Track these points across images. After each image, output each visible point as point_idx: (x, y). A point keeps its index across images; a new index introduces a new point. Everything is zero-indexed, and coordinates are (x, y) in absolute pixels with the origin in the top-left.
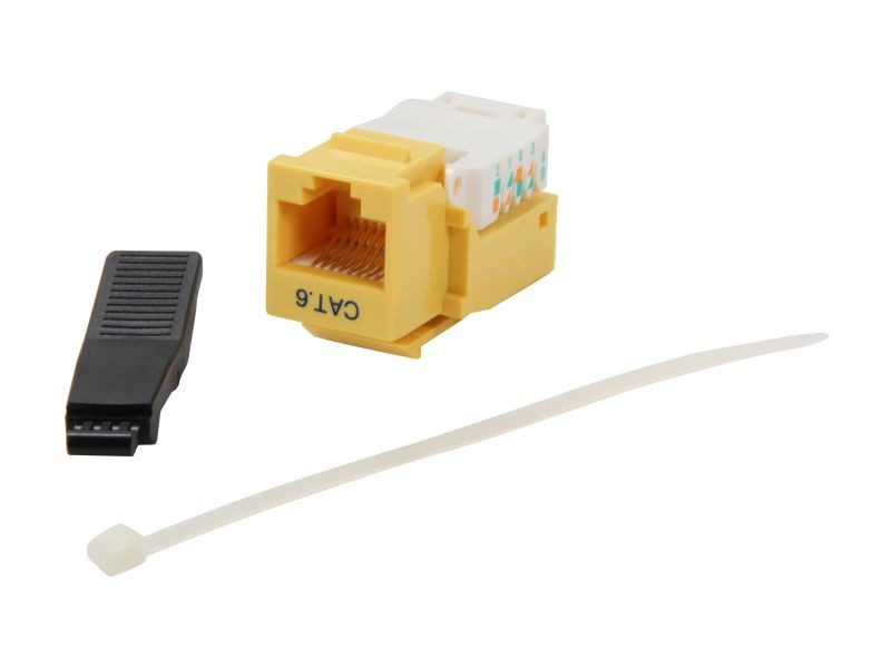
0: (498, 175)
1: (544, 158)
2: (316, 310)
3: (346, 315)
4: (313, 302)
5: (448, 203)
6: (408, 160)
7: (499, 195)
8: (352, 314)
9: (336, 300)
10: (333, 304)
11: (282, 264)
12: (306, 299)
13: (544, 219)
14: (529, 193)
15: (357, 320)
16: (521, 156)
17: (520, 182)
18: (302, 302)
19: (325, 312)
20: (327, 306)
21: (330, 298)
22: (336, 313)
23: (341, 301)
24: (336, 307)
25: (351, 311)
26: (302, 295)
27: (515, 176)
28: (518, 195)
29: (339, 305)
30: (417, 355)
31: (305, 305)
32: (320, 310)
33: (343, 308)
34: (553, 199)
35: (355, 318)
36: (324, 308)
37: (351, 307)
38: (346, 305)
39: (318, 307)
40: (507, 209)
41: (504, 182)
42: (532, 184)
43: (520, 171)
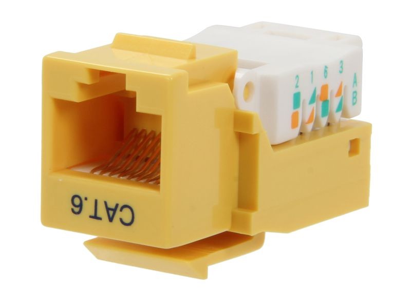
0: (297, 87)
1: (356, 81)
2: (91, 217)
3: (121, 220)
4: (88, 208)
5: (237, 107)
6: (193, 57)
7: (300, 110)
8: (127, 219)
9: (112, 205)
10: (108, 209)
11: (57, 170)
12: (81, 206)
13: (354, 146)
14: (338, 116)
15: (133, 225)
16: (326, 71)
17: (326, 102)
18: (77, 210)
19: (100, 219)
20: (102, 212)
21: (106, 203)
22: (111, 219)
23: (117, 205)
24: (111, 213)
25: (126, 215)
26: (77, 201)
27: (318, 92)
28: (323, 115)
29: (115, 210)
30: (203, 275)
31: (79, 213)
32: (95, 217)
33: (118, 213)
34: (367, 128)
35: (129, 224)
36: (99, 215)
37: (127, 210)
38: (121, 210)
39: (93, 214)
40: (310, 127)
41: (306, 96)
42: (342, 108)
43: (325, 88)
